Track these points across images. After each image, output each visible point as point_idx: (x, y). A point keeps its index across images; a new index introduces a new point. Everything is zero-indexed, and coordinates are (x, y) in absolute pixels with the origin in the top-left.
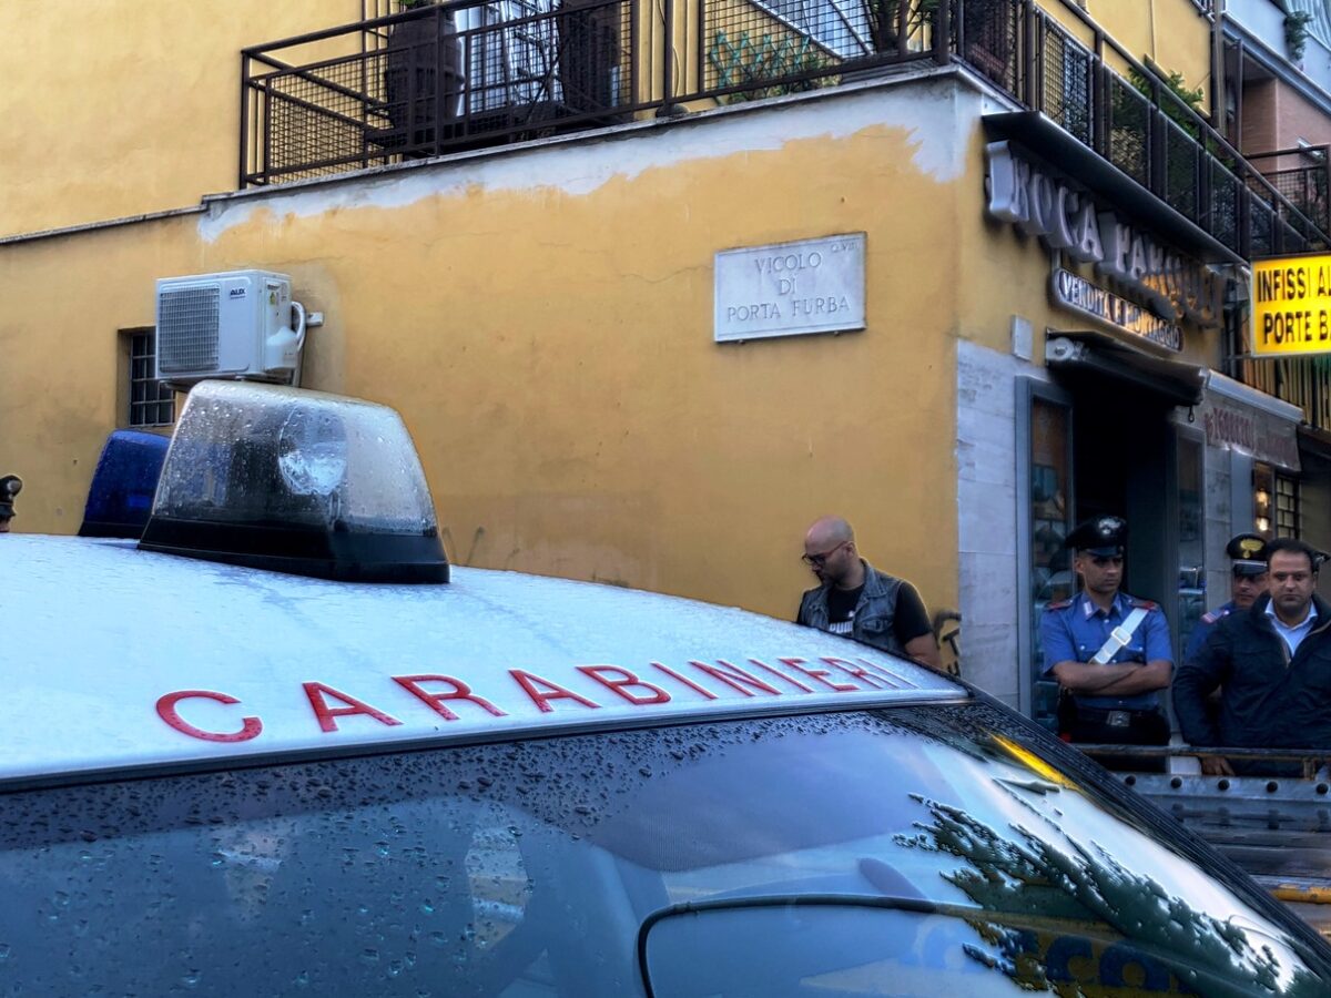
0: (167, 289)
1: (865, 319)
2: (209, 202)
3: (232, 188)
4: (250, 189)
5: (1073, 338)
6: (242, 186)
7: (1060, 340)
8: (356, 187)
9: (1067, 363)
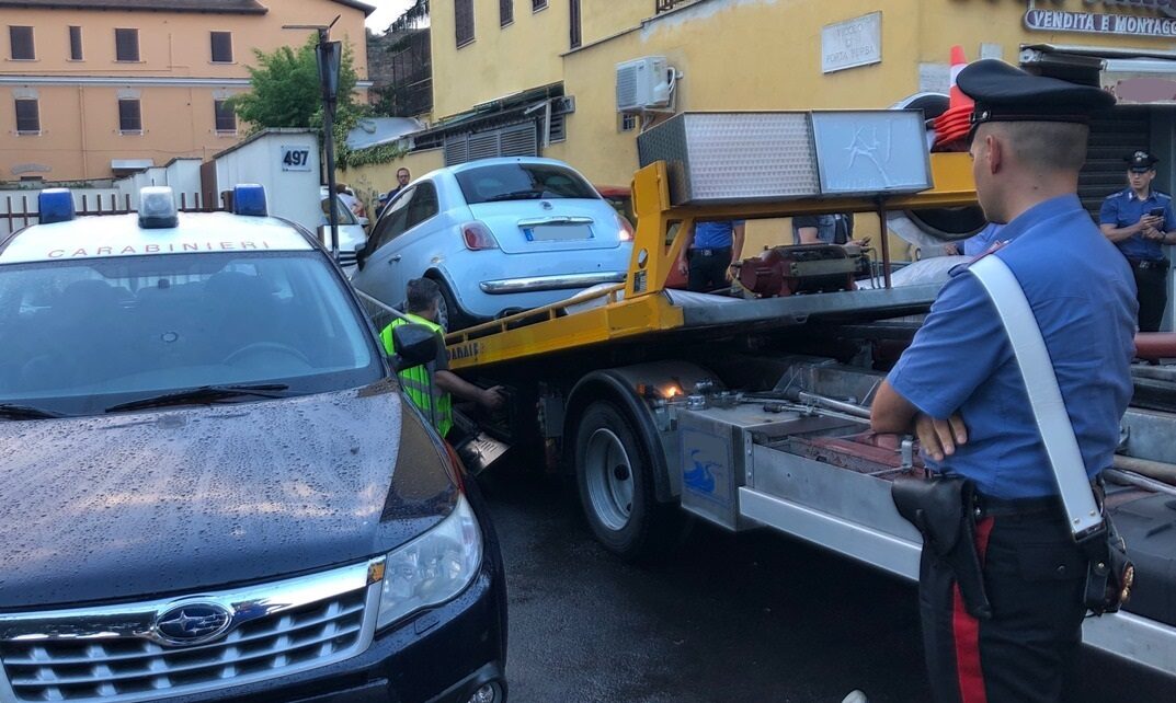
0: (619, 68)
1: (881, 57)
2: (643, 23)
3: (654, 16)
4: (662, 13)
5: (1034, 49)
6: (658, 12)
7: (1028, 51)
8: (693, 9)
9: (1031, 62)
